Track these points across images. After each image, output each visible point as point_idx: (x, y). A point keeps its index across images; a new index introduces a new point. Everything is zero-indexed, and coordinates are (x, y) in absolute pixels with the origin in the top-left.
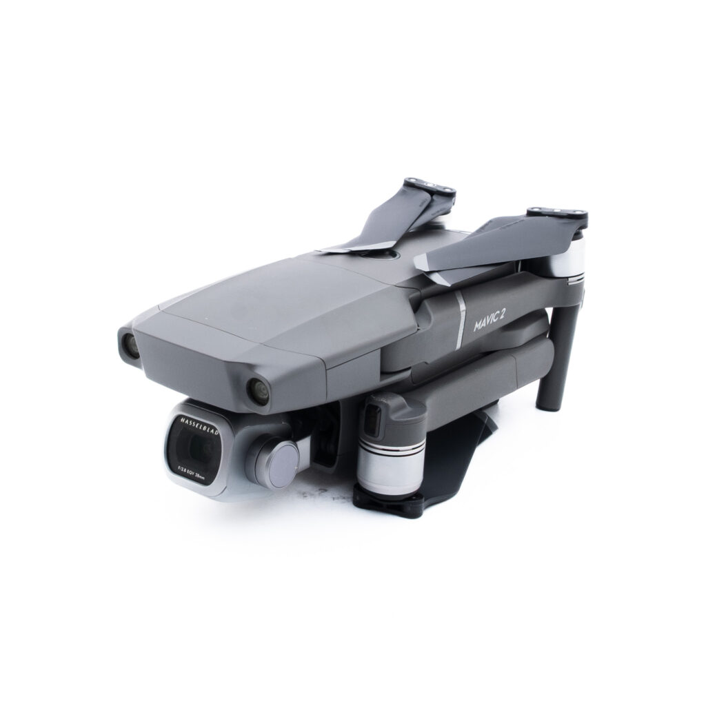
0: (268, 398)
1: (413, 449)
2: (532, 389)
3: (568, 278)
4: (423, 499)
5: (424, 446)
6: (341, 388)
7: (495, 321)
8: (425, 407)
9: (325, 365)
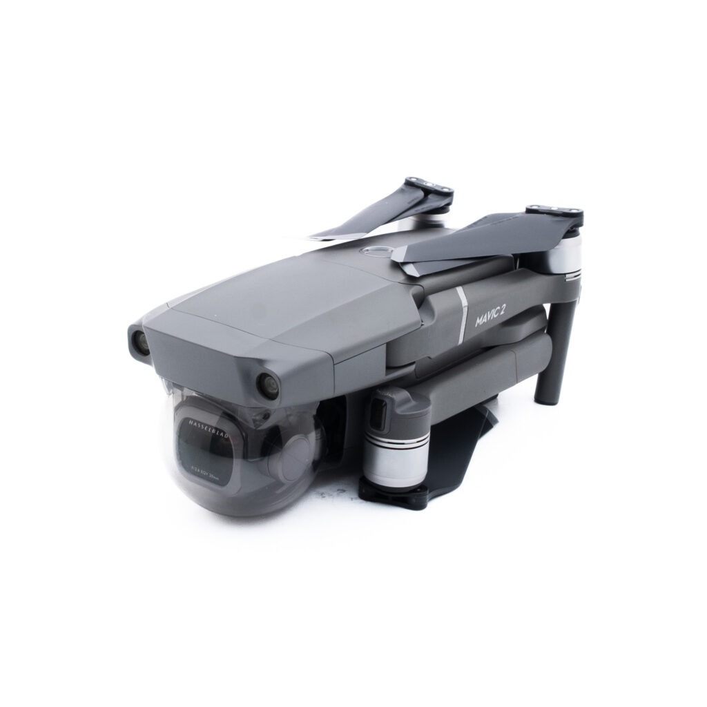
0: (278, 393)
1: (418, 442)
2: (531, 384)
3: (565, 274)
4: (428, 492)
5: (428, 439)
6: (348, 382)
7: (495, 316)
8: (429, 401)
9: (333, 360)
